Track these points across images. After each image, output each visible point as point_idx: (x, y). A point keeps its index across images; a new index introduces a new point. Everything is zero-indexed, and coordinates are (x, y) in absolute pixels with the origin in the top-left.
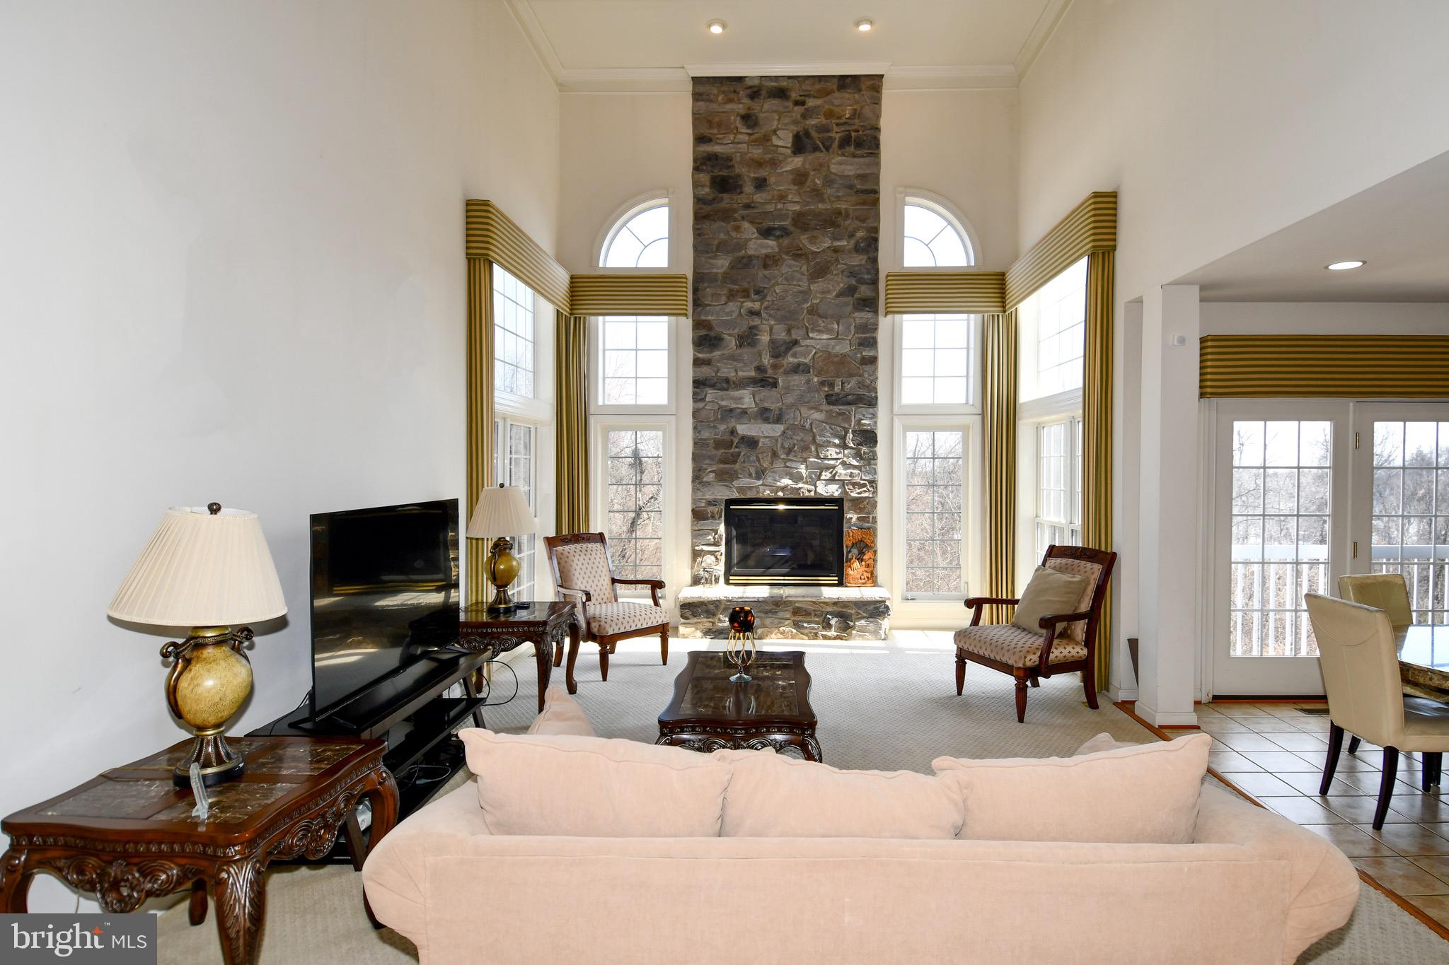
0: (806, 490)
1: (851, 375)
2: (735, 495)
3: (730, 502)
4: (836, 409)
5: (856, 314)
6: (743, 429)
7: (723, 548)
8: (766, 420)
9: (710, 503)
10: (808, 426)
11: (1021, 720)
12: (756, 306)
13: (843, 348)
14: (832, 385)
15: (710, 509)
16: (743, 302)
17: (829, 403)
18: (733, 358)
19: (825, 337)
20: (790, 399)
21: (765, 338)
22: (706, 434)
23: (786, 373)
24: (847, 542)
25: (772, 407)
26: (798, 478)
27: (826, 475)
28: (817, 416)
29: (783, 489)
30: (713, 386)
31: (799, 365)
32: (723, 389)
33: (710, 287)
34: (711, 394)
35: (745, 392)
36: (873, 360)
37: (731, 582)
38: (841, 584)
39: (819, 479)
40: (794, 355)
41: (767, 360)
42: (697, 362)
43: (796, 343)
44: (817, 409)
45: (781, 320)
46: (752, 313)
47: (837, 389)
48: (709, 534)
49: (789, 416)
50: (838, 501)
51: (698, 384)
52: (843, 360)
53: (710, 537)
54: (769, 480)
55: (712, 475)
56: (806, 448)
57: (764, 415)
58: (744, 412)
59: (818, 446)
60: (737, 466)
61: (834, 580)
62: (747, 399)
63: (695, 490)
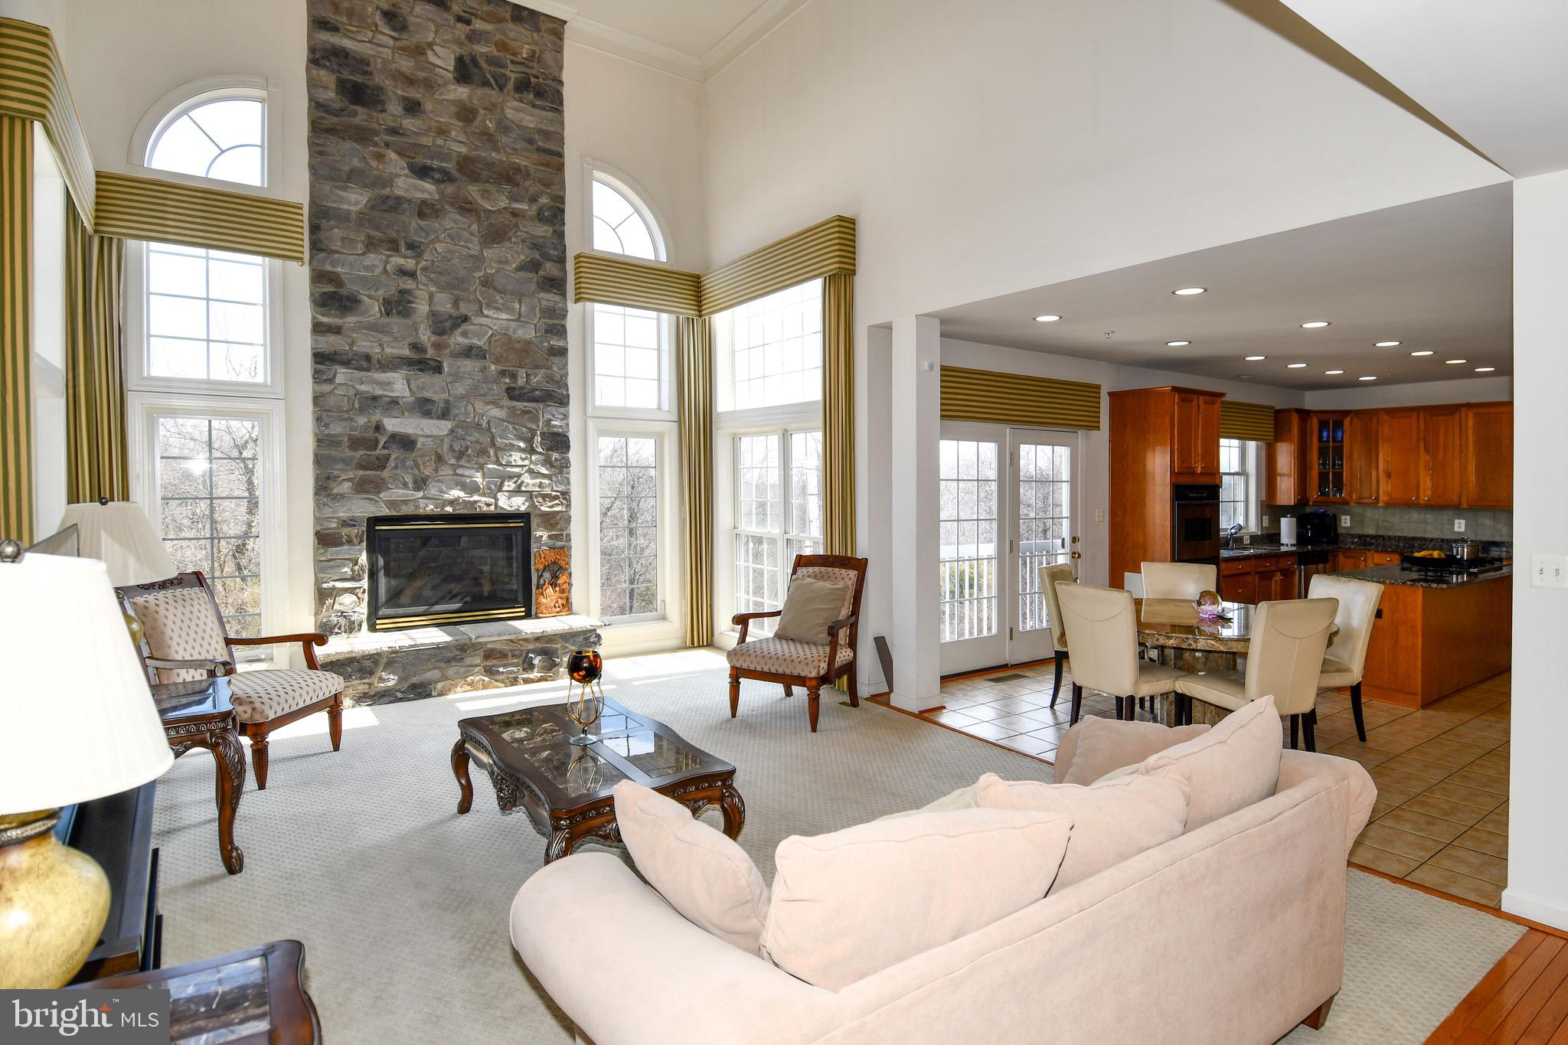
0: (483, 503)
1: (537, 367)
2: (385, 511)
3: (374, 521)
4: (520, 405)
5: (542, 295)
6: (393, 424)
7: (365, 583)
8: (427, 414)
9: (345, 523)
10: (485, 424)
11: (814, 730)
12: (410, 264)
13: (527, 333)
14: (514, 376)
15: (345, 531)
16: (390, 256)
17: (511, 398)
18: (373, 328)
19: (504, 316)
20: (460, 389)
21: (422, 308)
22: (336, 429)
23: (455, 355)
24: (535, 566)
25: (436, 398)
26: (474, 489)
27: (509, 485)
28: (495, 412)
29: (452, 503)
30: (346, 363)
31: (471, 348)
32: (361, 369)
33: (337, 227)
34: (342, 375)
35: (398, 375)
36: (563, 352)
37: (378, 627)
38: (528, 615)
39: (500, 489)
40: (465, 334)
41: (426, 336)
42: (318, 328)
43: (465, 319)
44: (495, 403)
45: (447, 287)
46: (403, 272)
47: (521, 382)
48: (345, 565)
49: (459, 410)
50: (525, 517)
51: (322, 359)
52: (526, 347)
53: (346, 569)
54: (433, 491)
55: (347, 485)
56: (483, 452)
57: (424, 407)
58: (394, 402)
59: (498, 449)
60: (385, 474)
61: (520, 611)
62: (398, 385)
63: (319, 506)
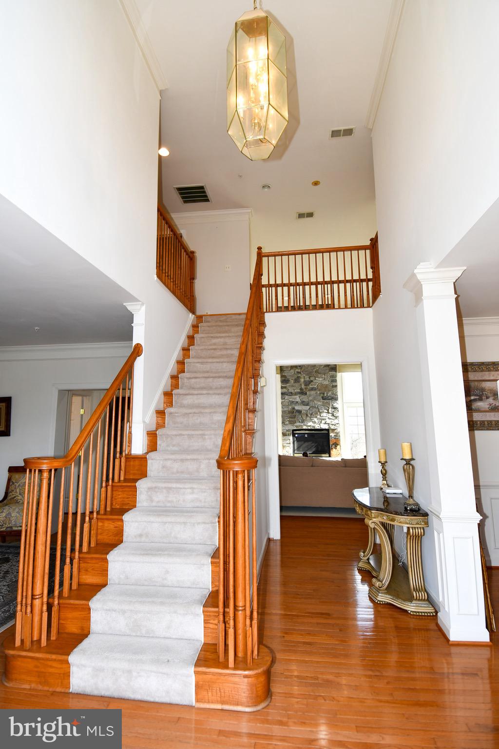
0: (317, 427)
1: (329, 391)
2: (295, 428)
3: (294, 430)
4: (325, 401)
5: (330, 372)
6: (297, 408)
7: (292, 445)
8: (304, 405)
9: (287, 431)
10: (317, 407)
12: (299, 370)
13: (326, 383)
14: (324, 394)
15: (287, 433)
17: (323, 399)
18: (293, 386)
19: (321, 379)
20: (311, 398)
21: (302, 380)
22: (285, 409)
23: (309, 390)
24: (331, 443)
25: (305, 401)
26: (315, 422)
27: (323, 422)
28: (320, 403)
29: (310, 426)
30: (287, 395)
31: (313, 388)
32: (290, 396)
34: (287, 397)
35: (297, 396)
36: (336, 386)
37: (295, 456)
38: (330, 456)
39: (321, 423)
40: (312, 385)
41: (303, 387)
42: (282, 388)
43: (312, 381)
44: (319, 401)
45: (307, 375)
46: (298, 373)
47: (325, 395)
48: (288, 440)
49: (311, 404)
50: (328, 430)
51: (282, 394)
52: (326, 386)
54: (305, 423)
55: (288, 422)
56: (317, 413)
57: (303, 403)
58: (297, 402)
59: (320, 413)
60: (296, 419)
61: (328, 455)
62: (297, 398)
63: (283, 426)
